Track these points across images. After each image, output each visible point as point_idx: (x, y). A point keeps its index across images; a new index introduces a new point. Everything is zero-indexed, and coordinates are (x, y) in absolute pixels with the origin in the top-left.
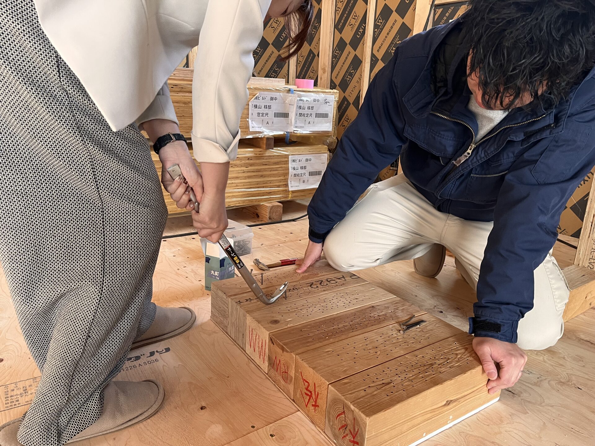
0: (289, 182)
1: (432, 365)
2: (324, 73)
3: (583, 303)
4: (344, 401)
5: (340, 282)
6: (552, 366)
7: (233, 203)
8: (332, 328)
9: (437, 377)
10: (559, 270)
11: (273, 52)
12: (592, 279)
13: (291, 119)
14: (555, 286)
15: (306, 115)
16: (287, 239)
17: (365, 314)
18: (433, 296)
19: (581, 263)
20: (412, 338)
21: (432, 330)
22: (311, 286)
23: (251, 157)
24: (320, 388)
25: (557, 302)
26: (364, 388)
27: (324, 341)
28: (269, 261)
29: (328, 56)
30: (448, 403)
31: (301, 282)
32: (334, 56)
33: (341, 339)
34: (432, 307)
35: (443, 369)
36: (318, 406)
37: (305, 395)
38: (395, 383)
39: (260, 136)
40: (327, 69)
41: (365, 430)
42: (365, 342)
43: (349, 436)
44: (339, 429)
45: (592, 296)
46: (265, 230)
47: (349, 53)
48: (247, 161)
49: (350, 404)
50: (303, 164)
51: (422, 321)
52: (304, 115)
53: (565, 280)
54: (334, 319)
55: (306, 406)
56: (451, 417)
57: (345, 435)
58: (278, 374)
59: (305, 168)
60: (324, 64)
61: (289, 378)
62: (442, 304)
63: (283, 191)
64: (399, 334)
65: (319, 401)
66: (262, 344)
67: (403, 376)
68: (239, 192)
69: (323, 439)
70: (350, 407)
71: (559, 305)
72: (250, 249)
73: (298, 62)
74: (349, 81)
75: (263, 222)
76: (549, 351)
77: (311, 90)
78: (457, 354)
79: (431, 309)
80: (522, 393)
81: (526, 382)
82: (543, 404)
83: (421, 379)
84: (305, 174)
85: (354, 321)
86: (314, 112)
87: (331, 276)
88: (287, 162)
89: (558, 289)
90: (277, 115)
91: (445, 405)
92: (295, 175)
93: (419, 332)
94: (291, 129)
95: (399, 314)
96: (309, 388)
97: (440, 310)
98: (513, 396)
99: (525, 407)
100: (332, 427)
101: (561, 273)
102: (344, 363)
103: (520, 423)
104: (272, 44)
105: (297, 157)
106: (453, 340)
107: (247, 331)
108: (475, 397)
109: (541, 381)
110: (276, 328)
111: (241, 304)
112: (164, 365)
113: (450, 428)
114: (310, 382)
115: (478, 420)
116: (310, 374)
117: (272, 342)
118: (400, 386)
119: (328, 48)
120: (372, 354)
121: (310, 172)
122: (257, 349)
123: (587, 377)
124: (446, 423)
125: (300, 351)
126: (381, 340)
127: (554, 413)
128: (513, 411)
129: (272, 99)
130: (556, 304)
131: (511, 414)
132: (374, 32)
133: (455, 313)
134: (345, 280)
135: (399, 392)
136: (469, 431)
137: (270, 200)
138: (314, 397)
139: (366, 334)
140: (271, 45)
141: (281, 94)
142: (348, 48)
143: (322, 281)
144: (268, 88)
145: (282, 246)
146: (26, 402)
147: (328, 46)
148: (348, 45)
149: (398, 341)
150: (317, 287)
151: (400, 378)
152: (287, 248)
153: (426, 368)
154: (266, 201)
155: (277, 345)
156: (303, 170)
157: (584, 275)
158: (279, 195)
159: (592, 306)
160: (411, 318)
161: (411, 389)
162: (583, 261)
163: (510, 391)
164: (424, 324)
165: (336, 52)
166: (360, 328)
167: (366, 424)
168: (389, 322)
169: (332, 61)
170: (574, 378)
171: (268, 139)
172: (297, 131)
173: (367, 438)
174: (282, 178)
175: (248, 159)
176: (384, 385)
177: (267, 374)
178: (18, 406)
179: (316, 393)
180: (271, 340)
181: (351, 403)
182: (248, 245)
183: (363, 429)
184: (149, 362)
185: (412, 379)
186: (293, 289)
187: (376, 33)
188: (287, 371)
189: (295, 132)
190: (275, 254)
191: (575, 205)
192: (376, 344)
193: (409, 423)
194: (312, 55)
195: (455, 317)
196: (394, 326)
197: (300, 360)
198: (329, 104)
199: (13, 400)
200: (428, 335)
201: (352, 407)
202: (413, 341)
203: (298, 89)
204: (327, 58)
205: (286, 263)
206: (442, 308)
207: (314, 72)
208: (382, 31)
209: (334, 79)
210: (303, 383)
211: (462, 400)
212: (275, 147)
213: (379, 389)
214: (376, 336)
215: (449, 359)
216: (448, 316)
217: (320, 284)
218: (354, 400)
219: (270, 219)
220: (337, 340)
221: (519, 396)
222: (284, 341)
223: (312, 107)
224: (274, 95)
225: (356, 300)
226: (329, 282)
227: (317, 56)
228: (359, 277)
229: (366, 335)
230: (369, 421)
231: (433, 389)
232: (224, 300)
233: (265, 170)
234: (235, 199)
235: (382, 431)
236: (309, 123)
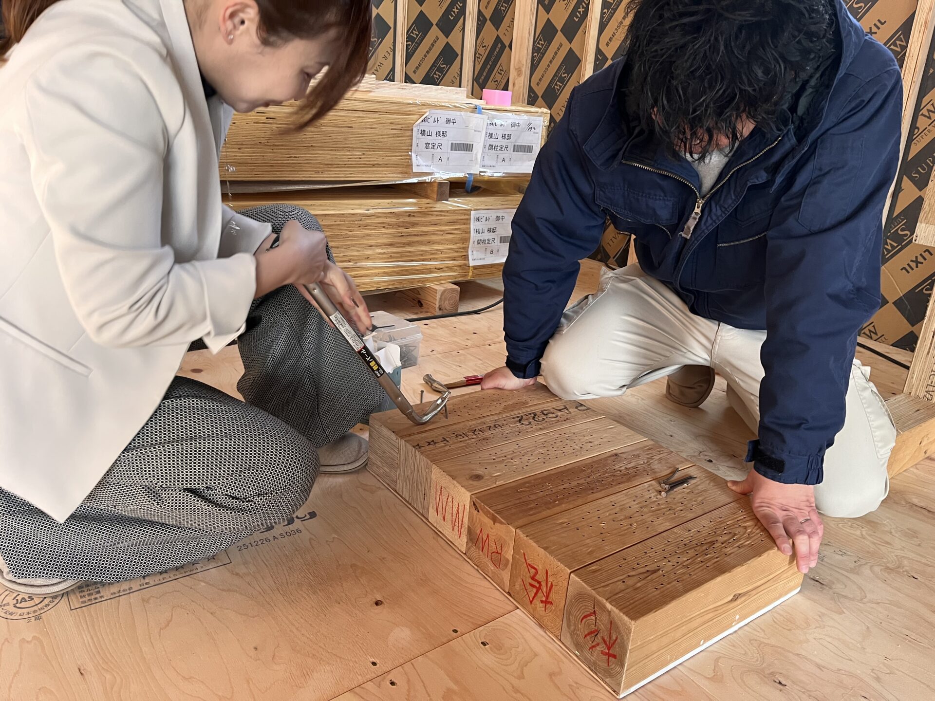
0: (470, 253)
1: (712, 543)
2: (519, 75)
3: (915, 452)
4: (595, 598)
5: (563, 415)
6: (874, 544)
7: (384, 284)
8: (562, 487)
9: (721, 561)
10: (881, 401)
11: (438, 38)
12: (931, 417)
13: (476, 154)
14: (875, 424)
15: (499, 148)
16: (469, 343)
17: (606, 466)
18: (697, 436)
19: (914, 390)
20: (679, 503)
21: (705, 491)
22: (520, 421)
23: (414, 212)
24: (556, 578)
25: (879, 446)
26: (622, 577)
27: (554, 507)
28: (447, 378)
29: (526, 48)
30: (736, 598)
31: (505, 415)
32: (536, 50)
33: (577, 504)
34: (696, 454)
35: (728, 550)
36: (551, 603)
37: (528, 587)
38: (665, 570)
39: (427, 179)
40: (523, 70)
41: (629, 639)
42: (612, 509)
43: (600, 646)
44: (585, 636)
45: (929, 441)
46: (434, 328)
47: (561, 45)
48: (408, 219)
49: (605, 601)
50: (492, 224)
51: (691, 478)
52: (496, 147)
53: (889, 415)
54: (562, 473)
55: (531, 602)
56: (738, 617)
57: (594, 644)
58: (485, 555)
59: (494, 230)
60: (520, 62)
61: (503, 562)
62: (710, 448)
63: (461, 266)
64: (659, 497)
65: (553, 597)
66: (458, 511)
67: (674, 560)
68: (394, 267)
69: (557, 649)
70: (605, 607)
71: (882, 451)
72: (416, 359)
73: (477, 55)
74: (558, 90)
75: (429, 315)
76: (867, 521)
77: (508, 108)
78: (745, 528)
79: (695, 456)
80: (833, 583)
81: (838, 567)
82: (865, 600)
83: (701, 565)
84: (494, 239)
85: (592, 477)
86: (510, 143)
87: (550, 405)
88: (467, 221)
89: (880, 427)
90: (456, 147)
91: (731, 601)
92: (479, 242)
93: (688, 493)
94: (476, 170)
95: (655, 467)
96: (537, 577)
97: (708, 458)
98: (821, 588)
99: (840, 604)
100: (572, 634)
101: (884, 406)
102: (588, 541)
103: (834, 627)
104: (436, 24)
105: (481, 214)
106: (738, 506)
107: (432, 490)
108: (770, 588)
109: (860, 565)
110: (481, 487)
111: (422, 449)
112: (310, 539)
113: (735, 632)
114: (540, 568)
115: (775, 622)
116: (540, 557)
117: (476, 509)
118: (672, 576)
119: (527, 35)
120: (625, 528)
121: (501, 237)
122: (448, 517)
123: (924, 560)
124: (730, 626)
125: (521, 522)
126: (635, 507)
127: (881, 613)
128: (824, 611)
129: (448, 121)
130: (877, 449)
131: (820, 614)
132: (602, 14)
133: (730, 464)
134: (569, 413)
135: (672, 584)
136: (763, 638)
137: (440, 280)
138: (545, 589)
139: (613, 496)
140: (434, 27)
141: (462, 113)
142: (560, 37)
143: (535, 415)
144: (443, 104)
145: (464, 355)
146: (112, 594)
147: (527, 32)
148: (559, 33)
149: (659, 508)
150: (530, 423)
151: (670, 564)
152: (472, 358)
153: (704, 548)
154: (433, 281)
155: (485, 513)
156: (492, 233)
157: (918, 410)
158: (452, 272)
159: (927, 455)
160: (674, 473)
161: (688, 579)
162: (917, 388)
163: (817, 581)
164: (693, 481)
165: (538, 43)
166: (602, 488)
167: (631, 630)
168: (643, 479)
169: (533, 57)
170: (906, 562)
171: (441, 184)
172: (485, 172)
173: (631, 650)
174: (458, 245)
175: (410, 215)
176: (649, 573)
177: (465, 554)
178: (100, 600)
179: (549, 585)
180: (474, 504)
181: (607, 600)
182: (413, 353)
183: (625, 637)
184: (288, 534)
185: (688, 565)
186: (495, 426)
187: (606, 16)
188: (499, 552)
189: (482, 174)
190: (454, 367)
191: (900, 299)
192: (629, 512)
193: (683, 628)
194: (499, 45)
195: (729, 469)
196: (651, 485)
197: (522, 536)
198: (535, 131)
199: (91, 592)
200: (700, 499)
201: (609, 606)
202: (681, 508)
203: (488, 107)
204: (526, 52)
205: (473, 382)
206: (711, 455)
207: (503, 73)
208: (614, 13)
209: (533, 85)
210: (527, 569)
211: (754, 592)
212: (450, 197)
213: (643, 580)
214: (628, 501)
215: (735, 534)
216: (720, 467)
217: (534, 418)
218: (610, 595)
219: (440, 309)
220: (571, 506)
221: (831, 588)
222: (495, 508)
223: (509, 136)
224: (451, 115)
225: (590, 444)
226: (546, 415)
227: (507, 48)
228: (589, 409)
229: (613, 498)
230: (633, 625)
231: (719, 579)
232: (392, 442)
233: (434, 233)
234: (386, 278)
235: (650, 640)
236: (504, 160)
